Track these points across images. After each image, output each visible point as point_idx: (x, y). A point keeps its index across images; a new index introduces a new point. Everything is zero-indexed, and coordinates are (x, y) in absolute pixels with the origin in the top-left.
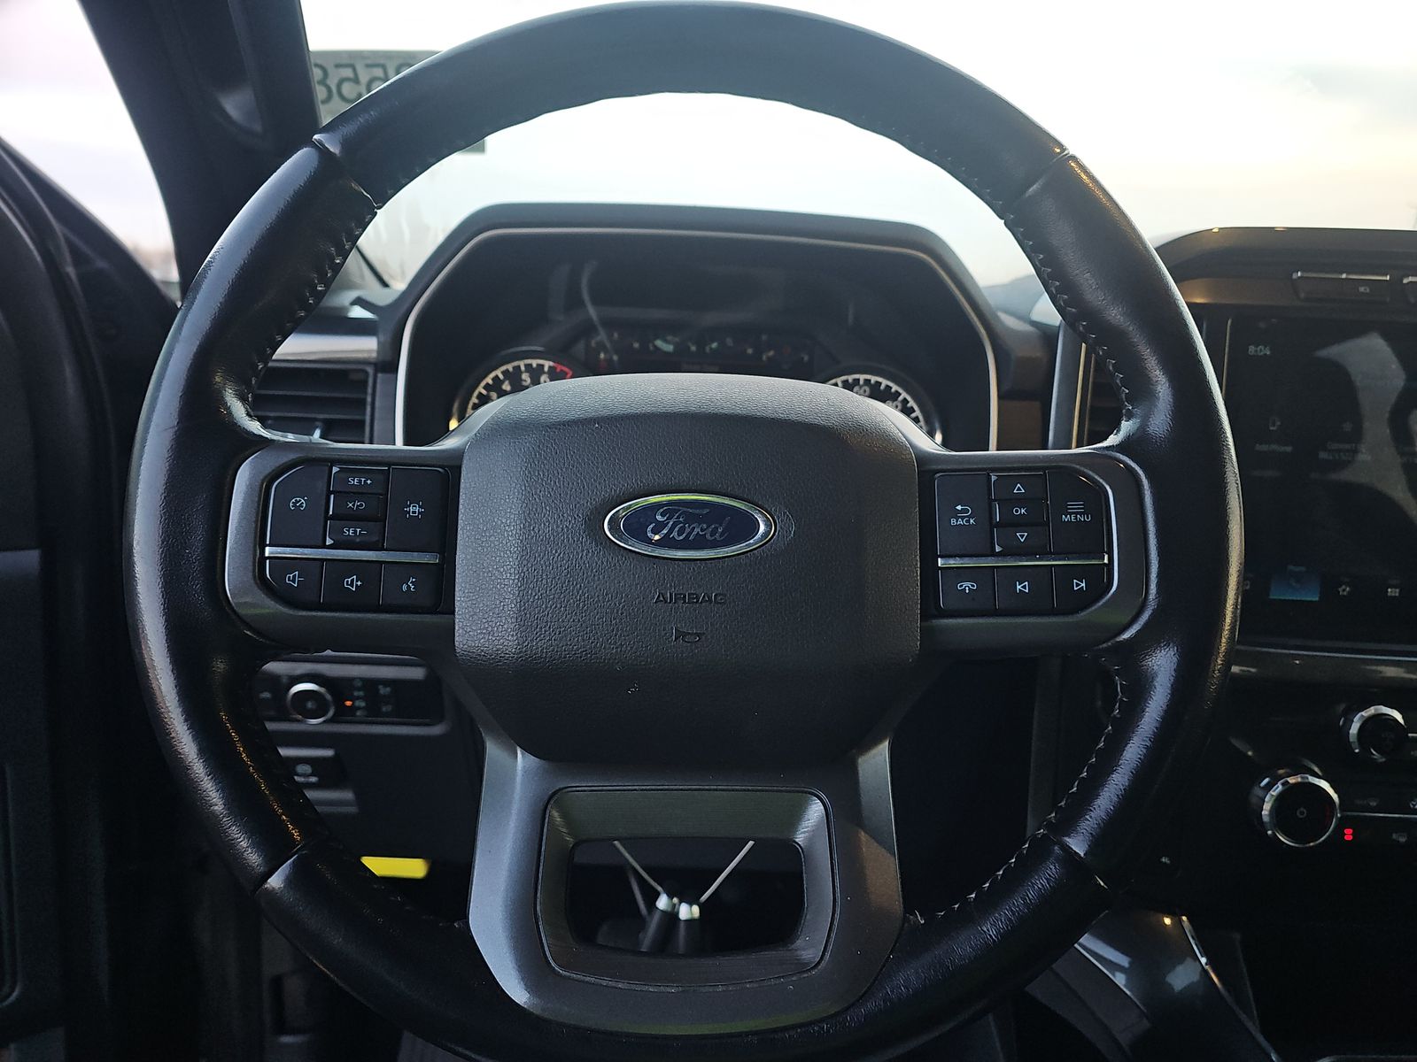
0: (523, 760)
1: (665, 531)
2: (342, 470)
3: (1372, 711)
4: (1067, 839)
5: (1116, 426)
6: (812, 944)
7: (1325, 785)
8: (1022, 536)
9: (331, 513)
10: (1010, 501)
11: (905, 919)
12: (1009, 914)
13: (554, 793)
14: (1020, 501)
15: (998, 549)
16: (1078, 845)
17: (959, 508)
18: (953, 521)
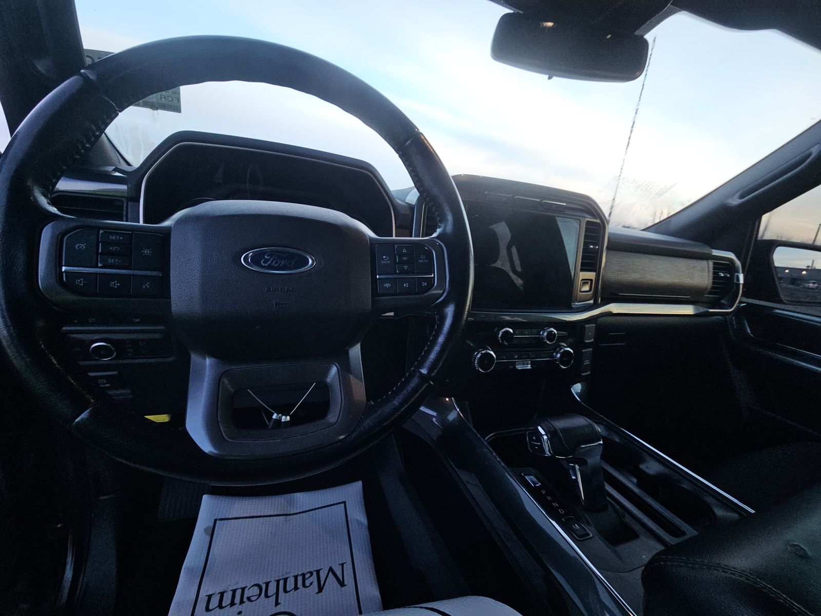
0: (208, 361)
1: (269, 262)
2: (105, 232)
3: (504, 330)
4: (421, 370)
5: (435, 231)
6: (333, 417)
7: (492, 353)
8: (406, 267)
9: (100, 251)
10: (401, 255)
11: (367, 404)
12: (402, 396)
13: (224, 372)
14: (405, 255)
15: (397, 272)
16: (424, 371)
17: (384, 257)
18: (382, 262)
